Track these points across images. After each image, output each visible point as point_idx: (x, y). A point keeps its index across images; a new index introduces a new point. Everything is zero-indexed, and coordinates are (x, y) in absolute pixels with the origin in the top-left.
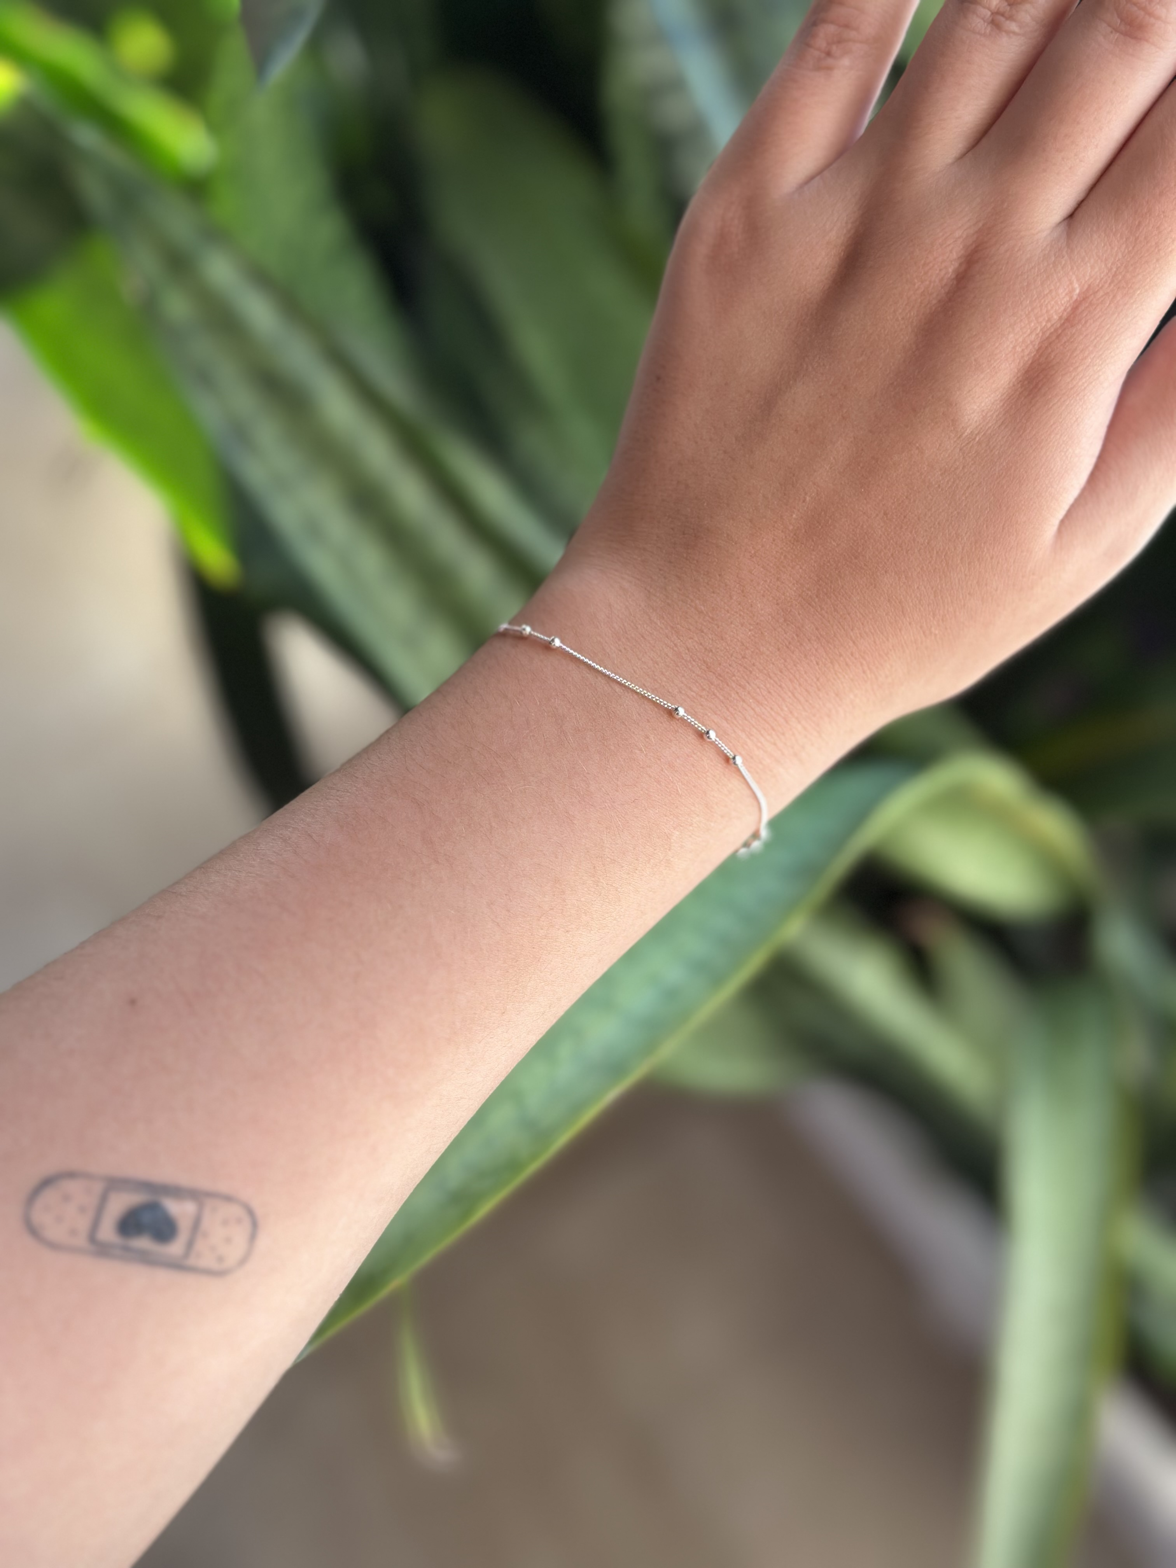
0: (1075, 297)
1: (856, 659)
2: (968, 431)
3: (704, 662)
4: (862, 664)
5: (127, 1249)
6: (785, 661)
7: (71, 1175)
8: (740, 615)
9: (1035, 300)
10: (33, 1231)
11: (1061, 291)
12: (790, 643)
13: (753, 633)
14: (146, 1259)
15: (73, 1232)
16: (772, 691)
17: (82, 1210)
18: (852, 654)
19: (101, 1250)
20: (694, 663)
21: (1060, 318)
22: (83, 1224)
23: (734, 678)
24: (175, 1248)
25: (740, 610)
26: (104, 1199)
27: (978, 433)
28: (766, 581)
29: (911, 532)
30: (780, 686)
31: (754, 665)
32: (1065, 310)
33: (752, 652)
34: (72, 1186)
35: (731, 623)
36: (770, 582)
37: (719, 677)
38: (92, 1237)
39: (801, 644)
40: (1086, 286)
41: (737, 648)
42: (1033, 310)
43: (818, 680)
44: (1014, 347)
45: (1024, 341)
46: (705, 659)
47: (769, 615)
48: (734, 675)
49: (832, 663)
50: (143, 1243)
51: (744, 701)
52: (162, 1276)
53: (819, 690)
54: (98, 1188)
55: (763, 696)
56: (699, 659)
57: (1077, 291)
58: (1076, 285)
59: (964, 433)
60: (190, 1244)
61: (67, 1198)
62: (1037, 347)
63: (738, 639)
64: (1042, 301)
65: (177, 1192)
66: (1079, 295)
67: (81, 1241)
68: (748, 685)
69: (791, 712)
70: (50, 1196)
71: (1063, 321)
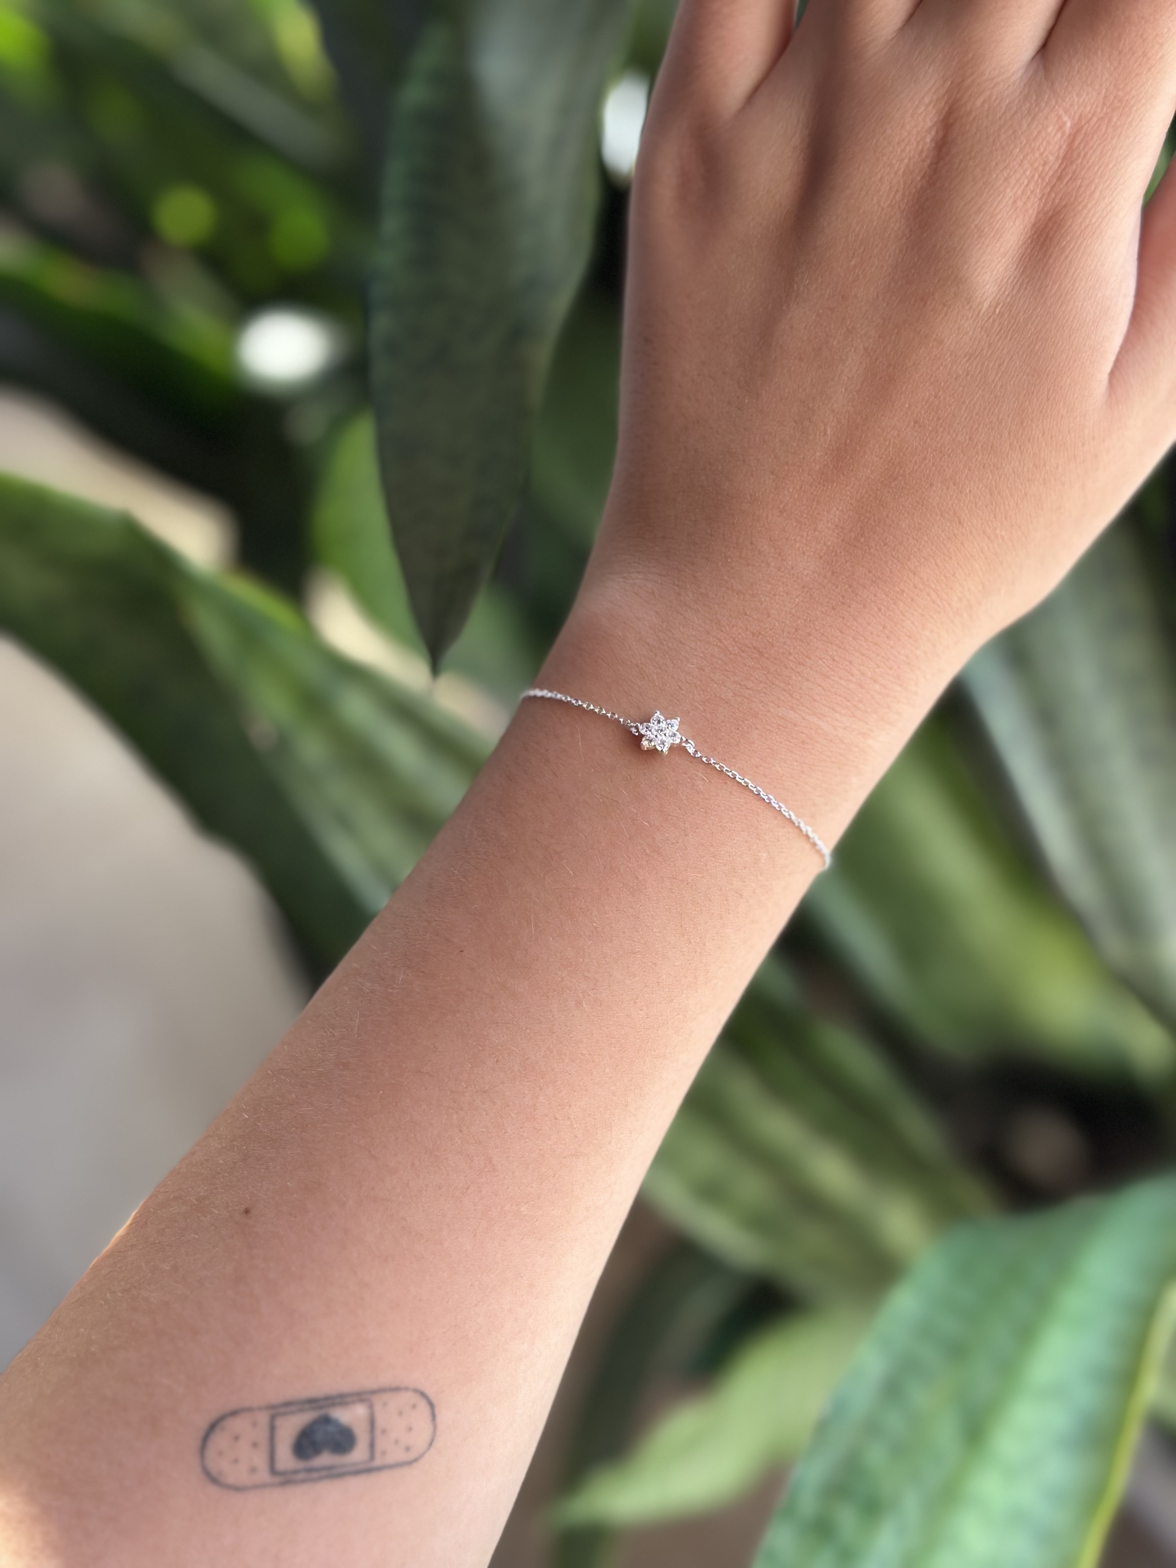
0: (1067, 133)
1: (921, 590)
2: (986, 305)
3: (755, 648)
4: (929, 595)
5: (310, 1470)
6: (843, 618)
7: (234, 1413)
8: (783, 583)
9: (1025, 145)
10: (213, 1479)
11: (1050, 129)
12: (843, 597)
13: (801, 599)
14: (333, 1474)
15: (253, 1470)
16: (836, 658)
17: (255, 1445)
18: (915, 587)
19: (286, 1479)
20: (743, 654)
21: (1057, 158)
22: (260, 1460)
23: (791, 658)
24: (358, 1454)
25: (782, 576)
26: (272, 1429)
27: (997, 305)
28: (802, 536)
29: (949, 433)
30: (845, 649)
31: (809, 634)
32: (1060, 148)
33: (806, 620)
34: (238, 1424)
35: (774, 595)
36: (808, 535)
37: (775, 662)
38: (273, 1471)
39: (857, 594)
40: (1077, 117)
41: (788, 622)
42: (1025, 157)
43: (884, 627)
44: (1015, 202)
45: (1023, 192)
46: (755, 645)
47: (814, 572)
48: (790, 654)
49: (895, 603)
50: (325, 1459)
51: (808, 680)
52: (354, 1484)
53: (888, 638)
54: (263, 1418)
55: (828, 666)
56: (749, 647)
57: (1069, 124)
58: (1066, 119)
59: (979, 312)
60: (372, 1445)
61: (237, 1438)
62: (1039, 196)
63: (786, 611)
64: (1033, 145)
65: (342, 1399)
66: (1071, 128)
67: (264, 1475)
68: (808, 660)
69: (863, 674)
70: (219, 1440)
71: (1060, 161)
